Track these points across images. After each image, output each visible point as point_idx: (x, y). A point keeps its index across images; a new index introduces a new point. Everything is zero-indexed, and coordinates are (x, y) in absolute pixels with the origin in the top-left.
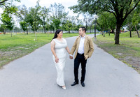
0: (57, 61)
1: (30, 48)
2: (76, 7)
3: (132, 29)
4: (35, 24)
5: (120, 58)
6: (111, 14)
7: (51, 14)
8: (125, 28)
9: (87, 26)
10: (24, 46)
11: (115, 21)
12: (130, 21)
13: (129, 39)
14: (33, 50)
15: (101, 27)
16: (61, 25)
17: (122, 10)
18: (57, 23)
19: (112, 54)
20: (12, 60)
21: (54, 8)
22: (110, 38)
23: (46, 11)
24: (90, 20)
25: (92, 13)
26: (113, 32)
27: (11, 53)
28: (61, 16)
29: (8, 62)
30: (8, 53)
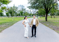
2: (30, 7)
5: (48, 26)
7: (19, 9)
9: (34, 14)
10: (9, 23)
16: (23, 14)
17: (48, 8)
18: (22, 13)
19: (45, 25)
20: (5, 29)
21: (20, 7)
23: (17, 8)
24: (35, 11)
25: (36, 9)
26: (44, 16)
27: (4, 26)
28: (23, 10)
29: (4, 30)
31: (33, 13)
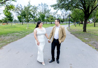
0: (38, 44)
1: (23, 34)
3: (96, 21)
4: (28, 17)
5: (87, 42)
6: (80, 10)
7: (39, 11)
8: (91, 21)
9: (64, 19)
11: (84, 15)
12: (95, 15)
13: (94, 28)
14: (25, 36)
15: (74, 20)
16: (45, 18)
18: (43, 17)
19: (81, 39)
20: (10, 43)
21: (41, 7)
22: (80, 27)
23: (35, 8)
24: (66, 15)
26: (82, 23)
27: (9, 37)
28: (46, 12)
29: (7, 44)
30: (7, 38)
31: (62, 18)
